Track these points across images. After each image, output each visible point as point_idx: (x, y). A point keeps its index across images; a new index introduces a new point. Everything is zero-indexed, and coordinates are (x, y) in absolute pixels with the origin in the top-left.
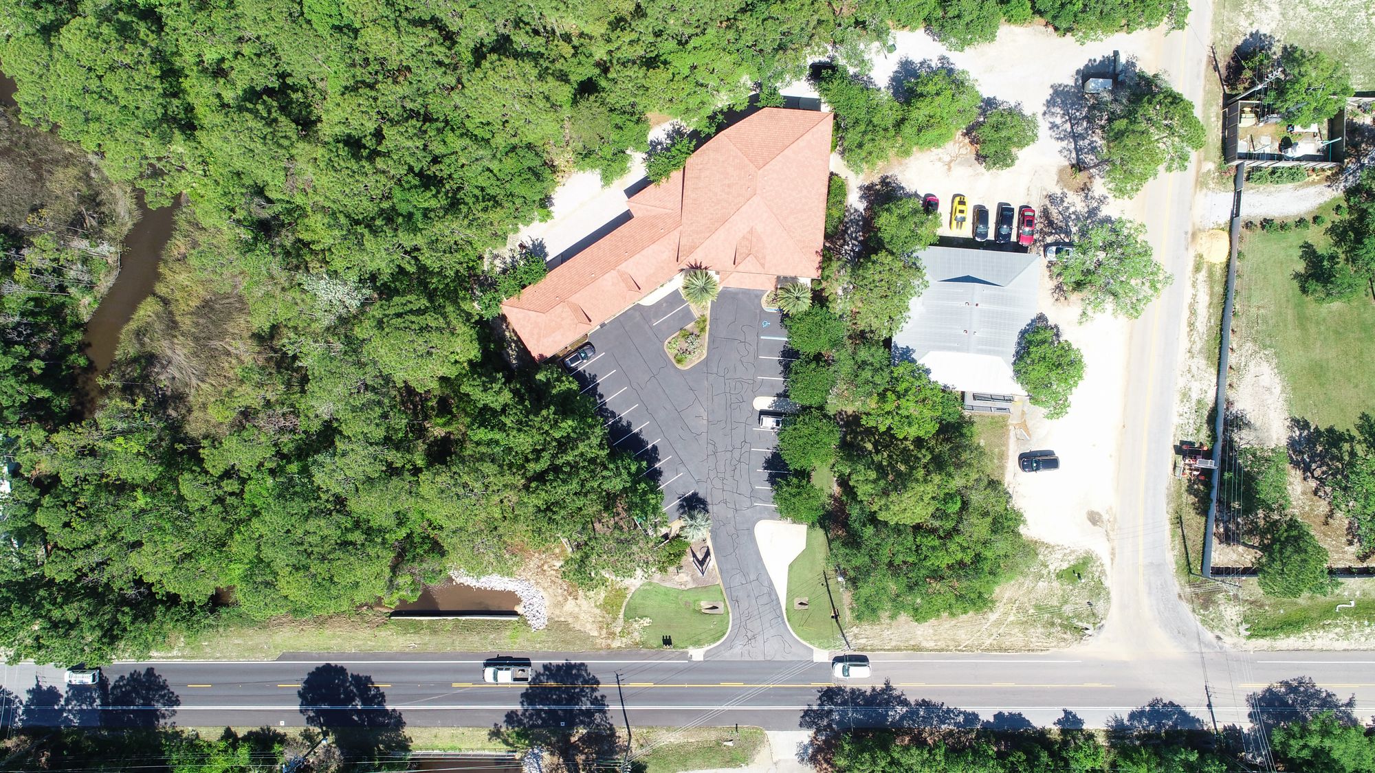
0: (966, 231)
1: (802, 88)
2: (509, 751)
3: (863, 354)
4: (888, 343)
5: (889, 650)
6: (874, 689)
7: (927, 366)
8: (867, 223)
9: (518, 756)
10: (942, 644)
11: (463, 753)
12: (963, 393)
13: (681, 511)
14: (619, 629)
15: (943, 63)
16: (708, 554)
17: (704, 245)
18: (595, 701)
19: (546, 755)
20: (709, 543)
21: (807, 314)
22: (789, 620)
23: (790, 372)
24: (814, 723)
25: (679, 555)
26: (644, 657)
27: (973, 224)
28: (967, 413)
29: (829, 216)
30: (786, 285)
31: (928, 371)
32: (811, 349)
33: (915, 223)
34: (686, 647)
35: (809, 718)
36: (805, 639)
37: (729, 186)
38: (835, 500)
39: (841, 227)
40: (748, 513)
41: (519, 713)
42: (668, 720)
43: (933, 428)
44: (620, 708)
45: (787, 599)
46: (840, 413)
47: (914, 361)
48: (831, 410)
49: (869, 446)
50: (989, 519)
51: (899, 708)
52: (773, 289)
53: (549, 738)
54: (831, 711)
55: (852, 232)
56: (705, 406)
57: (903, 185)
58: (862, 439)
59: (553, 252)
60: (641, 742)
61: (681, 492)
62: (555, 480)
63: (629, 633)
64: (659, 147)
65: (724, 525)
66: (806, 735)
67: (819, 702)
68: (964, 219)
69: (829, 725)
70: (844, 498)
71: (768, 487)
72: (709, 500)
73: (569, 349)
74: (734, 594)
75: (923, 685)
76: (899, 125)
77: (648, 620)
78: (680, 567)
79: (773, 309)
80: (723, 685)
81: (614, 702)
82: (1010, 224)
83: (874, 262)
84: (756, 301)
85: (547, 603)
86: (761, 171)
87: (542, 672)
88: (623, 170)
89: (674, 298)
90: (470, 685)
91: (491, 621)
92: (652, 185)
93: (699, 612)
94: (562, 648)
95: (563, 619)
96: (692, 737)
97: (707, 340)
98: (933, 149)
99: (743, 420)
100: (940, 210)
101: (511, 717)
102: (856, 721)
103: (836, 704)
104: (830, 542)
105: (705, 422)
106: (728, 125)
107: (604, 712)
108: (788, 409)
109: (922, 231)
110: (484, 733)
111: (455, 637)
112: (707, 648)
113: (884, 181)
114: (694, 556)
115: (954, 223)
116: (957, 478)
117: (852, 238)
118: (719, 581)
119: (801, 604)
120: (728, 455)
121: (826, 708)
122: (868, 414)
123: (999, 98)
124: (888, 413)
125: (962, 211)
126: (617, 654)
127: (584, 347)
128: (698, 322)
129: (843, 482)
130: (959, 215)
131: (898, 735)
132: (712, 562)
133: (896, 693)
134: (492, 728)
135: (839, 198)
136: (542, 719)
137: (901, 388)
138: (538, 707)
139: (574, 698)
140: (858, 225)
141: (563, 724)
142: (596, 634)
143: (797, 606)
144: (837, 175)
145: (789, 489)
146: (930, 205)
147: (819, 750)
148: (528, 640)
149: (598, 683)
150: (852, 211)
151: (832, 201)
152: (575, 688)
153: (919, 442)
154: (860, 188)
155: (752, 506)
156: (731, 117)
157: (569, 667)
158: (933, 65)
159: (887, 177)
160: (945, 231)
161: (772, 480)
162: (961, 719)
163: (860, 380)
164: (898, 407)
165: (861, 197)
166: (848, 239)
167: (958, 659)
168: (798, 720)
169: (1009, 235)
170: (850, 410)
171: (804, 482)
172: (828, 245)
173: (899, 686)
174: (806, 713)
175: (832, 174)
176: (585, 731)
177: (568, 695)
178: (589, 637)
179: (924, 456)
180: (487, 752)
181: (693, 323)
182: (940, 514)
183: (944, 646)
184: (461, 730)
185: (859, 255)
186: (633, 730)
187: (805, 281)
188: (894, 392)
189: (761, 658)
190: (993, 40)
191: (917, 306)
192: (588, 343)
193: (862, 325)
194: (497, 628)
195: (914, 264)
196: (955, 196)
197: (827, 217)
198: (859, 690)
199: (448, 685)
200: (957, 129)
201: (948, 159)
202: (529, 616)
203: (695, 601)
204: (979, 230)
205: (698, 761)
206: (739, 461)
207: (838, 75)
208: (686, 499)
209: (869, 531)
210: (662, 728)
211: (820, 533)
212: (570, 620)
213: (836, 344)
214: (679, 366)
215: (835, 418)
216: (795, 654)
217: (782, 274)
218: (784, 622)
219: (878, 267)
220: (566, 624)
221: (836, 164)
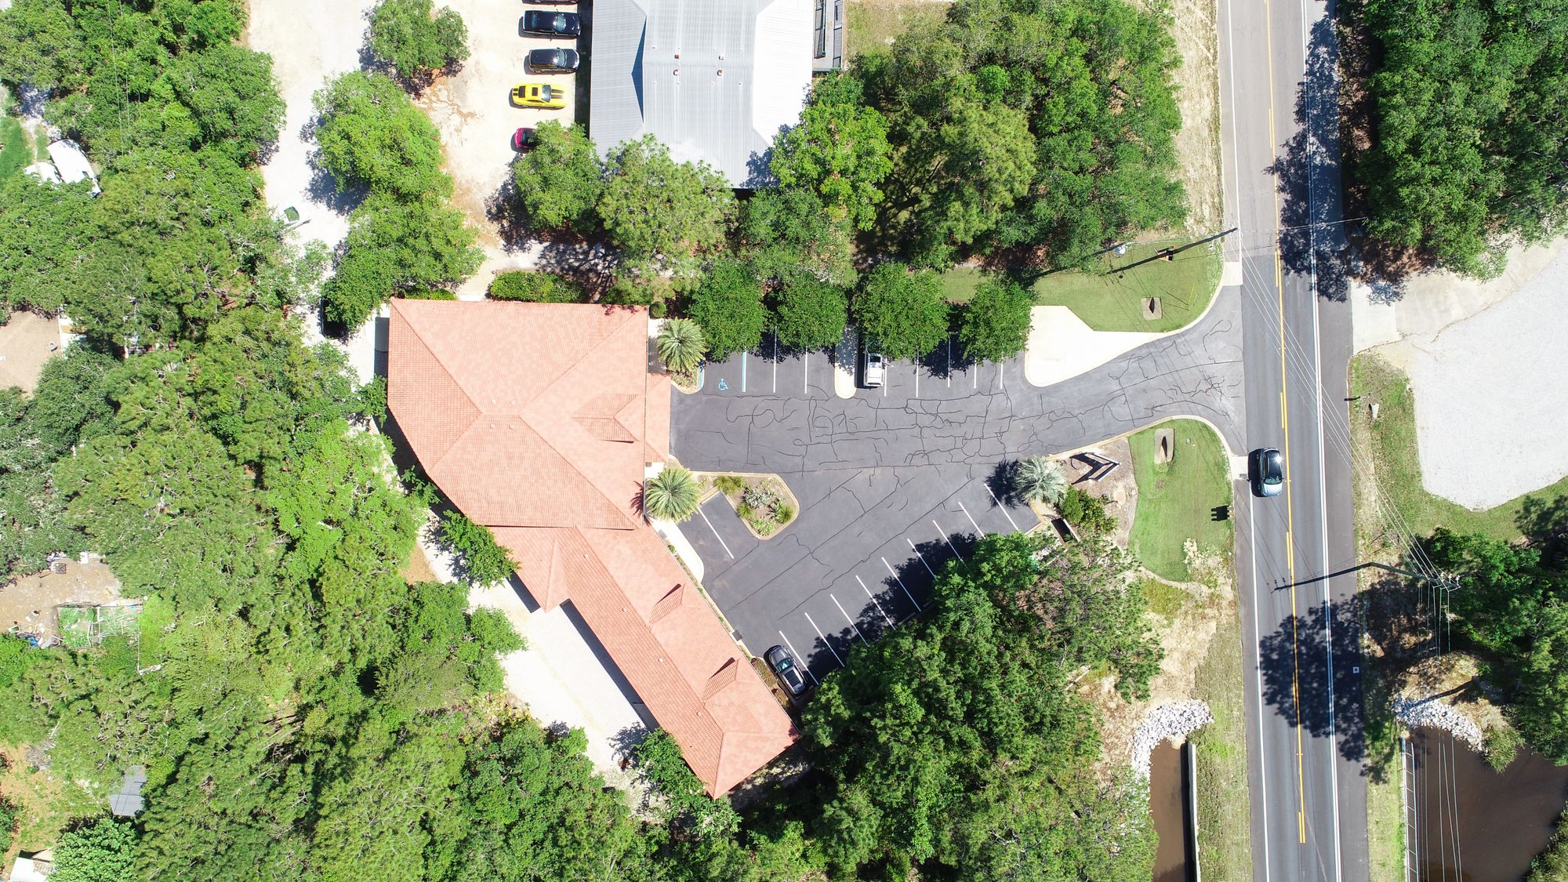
0: (566, 83)
1: (360, 349)
2: (1401, 751)
3: (762, 229)
4: (742, 194)
5: (1219, 168)
6: (1282, 189)
7: (776, 132)
8: (561, 236)
9: (1405, 735)
10: (1206, 87)
11: (1406, 821)
12: (815, 74)
13: (1015, 501)
14: (1204, 588)
15: (312, 134)
16: (1082, 457)
17: (604, 491)
18: (1320, 623)
19: (1405, 694)
20: (1065, 455)
21: (705, 323)
22: (1179, 326)
23: (797, 345)
24: (1337, 280)
25: (1085, 501)
26: (1246, 548)
27: (553, 73)
28: (846, 66)
29: (553, 298)
30: (658, 358)
31: (785, 130)
32: (758, 316)
33: (554, 162)
34: (1228, 484)
35: (1331, 287)
36: (1208, 301)
37: (510, 457)
38: (989, 264)
39: (570, 278)
40: (1015, 398)
41: (1343, 738)
42: (1344, 506)
43: (872, 115)
44: (1326, 581)
45: (1146, 331)
46: (856, 263)
47: (769, 154)
48: (851, 278)
49: (904, 215)
50: (1015, 16)
51: (1310, 149)
52: (668, 378)
53: (1379, 690)
54: (1320, 255)
55: (577, 260)
56: (855, 472)
57: (499, 186)
58: (894, 227)
59: (630, 719)
60: (1377, 546)
61: (987, 503)
62: (988, 716)
63: (1210, 574)
64: (462, 562)
65: (1035, 434)
66: (1359, 291)
67: (1304, 273)
68: (547, 88)
69: (1342, 256)
70: (988, 251)
71: (974, 369)
72: (998, 460)
73: (776, 686)
74: (1142, 414)
75: (1271, 113)
76: (406, 196)
77: (1188, 544)
78: (1105, 499)
79: (700, 376)
80: (1285, 424)
81: (1318, 592)
82: (551, 16)
83: (617, 224)
84: (689, 401)
85: (1168, 701)
86: (484, 410)
87: (1276, 706)
88: (497, 619)
89: (692, 530)
90: (1301, 816)
91: (1199, 786)
92: (519, 573)
93: (1171, 466)
94: (1237, 677)
95: (1192, 676)
96: (1368, 468)
97: (752, 475)
98: (443, 141)
99: (872, 413)
100: (533, 126)
101: (1350, 752)
102: (1331, 216)
103: (1307, 245)
104: (1058, 268)
105: (878, 471)
106: (418, 463)
107: (1335, 609)
108: (852, 343)
109: (566, 150)
110: (1375, 790)
111: (1228, 842)
112: (1228, 452)
113: (496, 216)
114: (1085, 478)
115: (553, 102)
116: (951, 73)
117: (586, 260)
118: (1123, 438)
119: (1152, 308)
120: (926, 432)
121: (1314, 262)
122: (856, 220)
123: (360, 44)
124: (855, 188)
125: (535, 91)
126: (1243, 591)
127: (771, 662)
128: (726, 490)
129: (963, 253)
130: (541, 95)
131: (1352, 147)
132: (1094, 450)
133: (1284, 154)
134: (1367, 779)
135: (525, 283)
136: (1350, 702)
137: (812, 170)
138: (1332, 710)
139: (1317, 654)
140: (564, 252)
141: (1356, 670)
142: (1213, 624)
143: (1156, 316)
144: (490, 287)
145: (981, 339)
146: (526, 141)
147: (1380, 270)
148: (1228, 729)
149: (1290, 619)
150: (544, 262)
151: (529, 294)
152: (1300, 653)
153: (896, 137)
154: (508, 250)
155: (1005, 393)
156: (405, 457)
157: (1267, 664)
158: (315, 149)
159: (489, 212)
160: (566, 117)
161: (962, 364)
162: (1322, 50)
163: (803, 234)
164: (843, 173)
165: (522, 248)
166: (587, 266)
167: (1228, 59)
168: (1334, 305)
169: (567, 16)
170: (850, 249)
171: (969, 316)
172: (597, 297)
173: (1276, 151)
174: (1323, 292)
175: (488, 296)
176: (1366, 635)
177: (1312, 663)
178: (1219, 636)
179: (919, 127)
180: (1404, 783)
181: (728, 497)
182: (1012, 97)
183: (1209, 83)
184: (1371, 826)
185: (610, 248)
186: (1361, 561)
187: (654, 328)
188: (820, 181)
189: (1241, 367)
190: (269, 58)
191: (684, 151)
192: (767, 656)
193: (718, 235)
194: (1210, 776)
195: (619, 159)
196: (513, 104)
197: (553, 300)
198: (1284, 210)
199: (1303, 850)
200: (408, 105)
201: (456, 119)
202: (1187, 728)
203: (1156, 473)
204: (563, 64)
205: (1405, 458)
206: (936, 415)
207: (331, 296)
208: (998, 496)
209: (1042, 208)
210: (1355, 515)
211: (1042, 285)
212: (1193, 665)
213: (748, 274)
214: (795, 516)
215: (863, 270)
216: (1233, 314)
217: (643, 366)
218: (1183, 334)
219: (623, 216)
220: (1199, 670)
221: (472, 291)
